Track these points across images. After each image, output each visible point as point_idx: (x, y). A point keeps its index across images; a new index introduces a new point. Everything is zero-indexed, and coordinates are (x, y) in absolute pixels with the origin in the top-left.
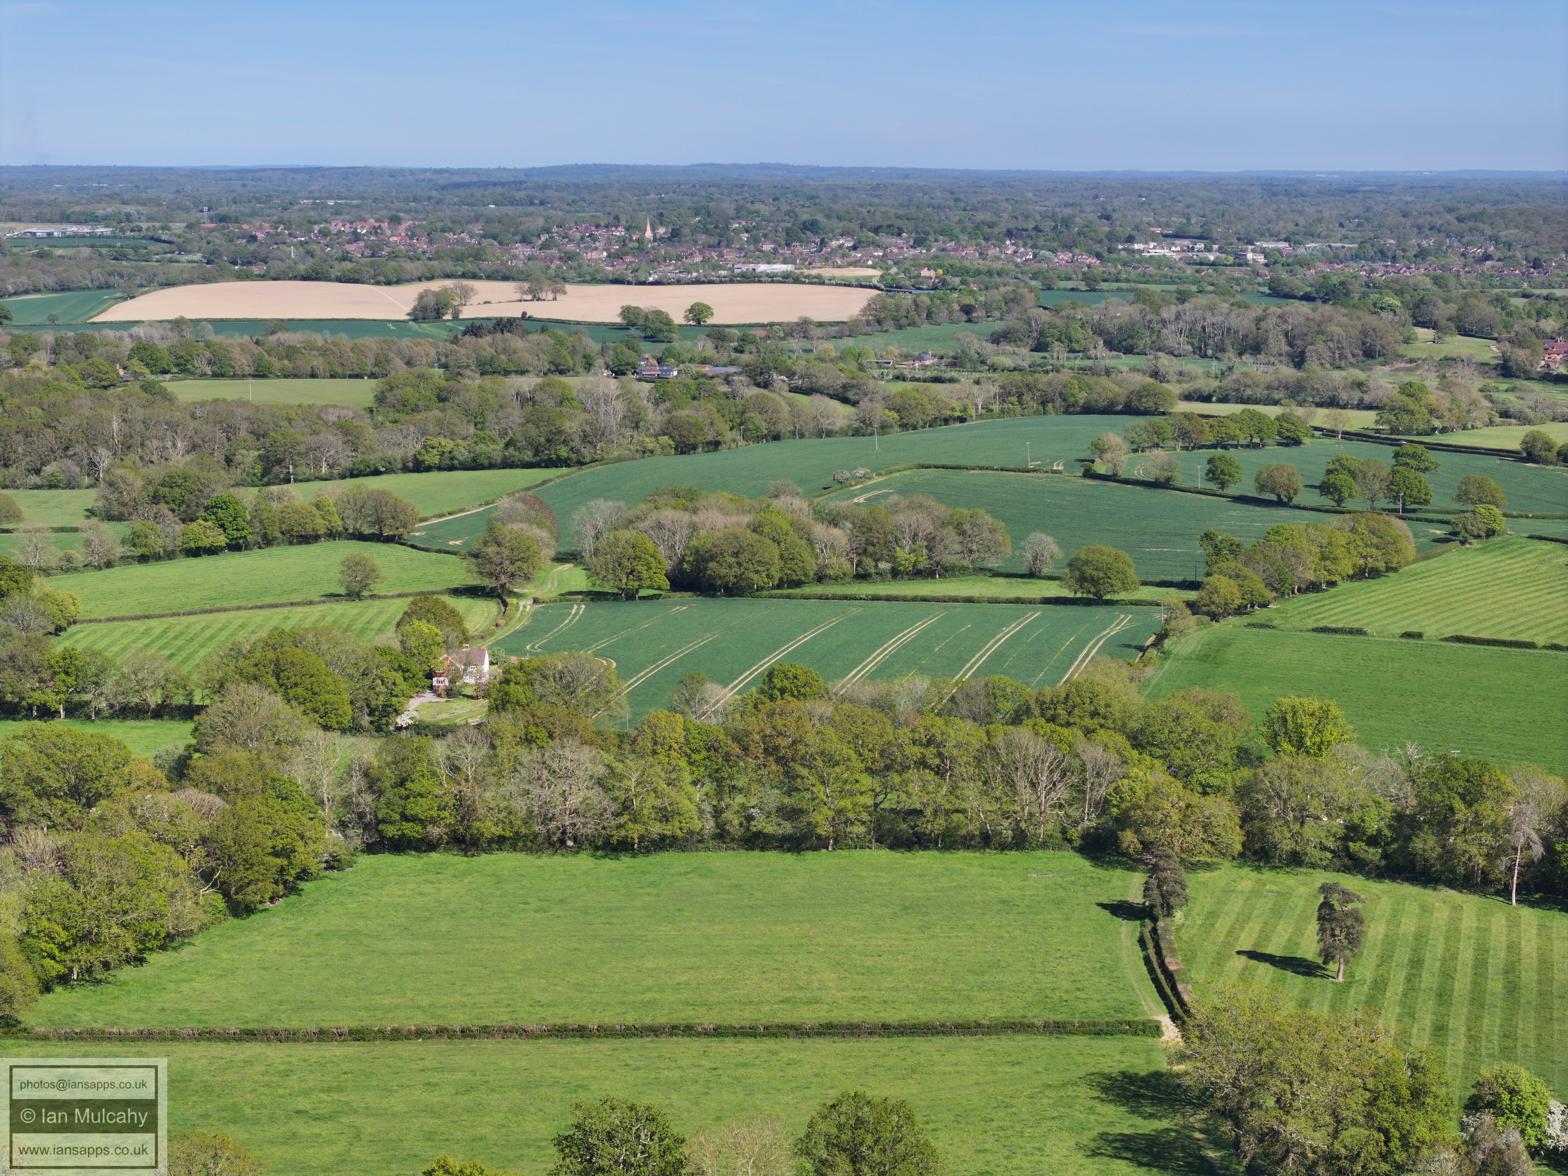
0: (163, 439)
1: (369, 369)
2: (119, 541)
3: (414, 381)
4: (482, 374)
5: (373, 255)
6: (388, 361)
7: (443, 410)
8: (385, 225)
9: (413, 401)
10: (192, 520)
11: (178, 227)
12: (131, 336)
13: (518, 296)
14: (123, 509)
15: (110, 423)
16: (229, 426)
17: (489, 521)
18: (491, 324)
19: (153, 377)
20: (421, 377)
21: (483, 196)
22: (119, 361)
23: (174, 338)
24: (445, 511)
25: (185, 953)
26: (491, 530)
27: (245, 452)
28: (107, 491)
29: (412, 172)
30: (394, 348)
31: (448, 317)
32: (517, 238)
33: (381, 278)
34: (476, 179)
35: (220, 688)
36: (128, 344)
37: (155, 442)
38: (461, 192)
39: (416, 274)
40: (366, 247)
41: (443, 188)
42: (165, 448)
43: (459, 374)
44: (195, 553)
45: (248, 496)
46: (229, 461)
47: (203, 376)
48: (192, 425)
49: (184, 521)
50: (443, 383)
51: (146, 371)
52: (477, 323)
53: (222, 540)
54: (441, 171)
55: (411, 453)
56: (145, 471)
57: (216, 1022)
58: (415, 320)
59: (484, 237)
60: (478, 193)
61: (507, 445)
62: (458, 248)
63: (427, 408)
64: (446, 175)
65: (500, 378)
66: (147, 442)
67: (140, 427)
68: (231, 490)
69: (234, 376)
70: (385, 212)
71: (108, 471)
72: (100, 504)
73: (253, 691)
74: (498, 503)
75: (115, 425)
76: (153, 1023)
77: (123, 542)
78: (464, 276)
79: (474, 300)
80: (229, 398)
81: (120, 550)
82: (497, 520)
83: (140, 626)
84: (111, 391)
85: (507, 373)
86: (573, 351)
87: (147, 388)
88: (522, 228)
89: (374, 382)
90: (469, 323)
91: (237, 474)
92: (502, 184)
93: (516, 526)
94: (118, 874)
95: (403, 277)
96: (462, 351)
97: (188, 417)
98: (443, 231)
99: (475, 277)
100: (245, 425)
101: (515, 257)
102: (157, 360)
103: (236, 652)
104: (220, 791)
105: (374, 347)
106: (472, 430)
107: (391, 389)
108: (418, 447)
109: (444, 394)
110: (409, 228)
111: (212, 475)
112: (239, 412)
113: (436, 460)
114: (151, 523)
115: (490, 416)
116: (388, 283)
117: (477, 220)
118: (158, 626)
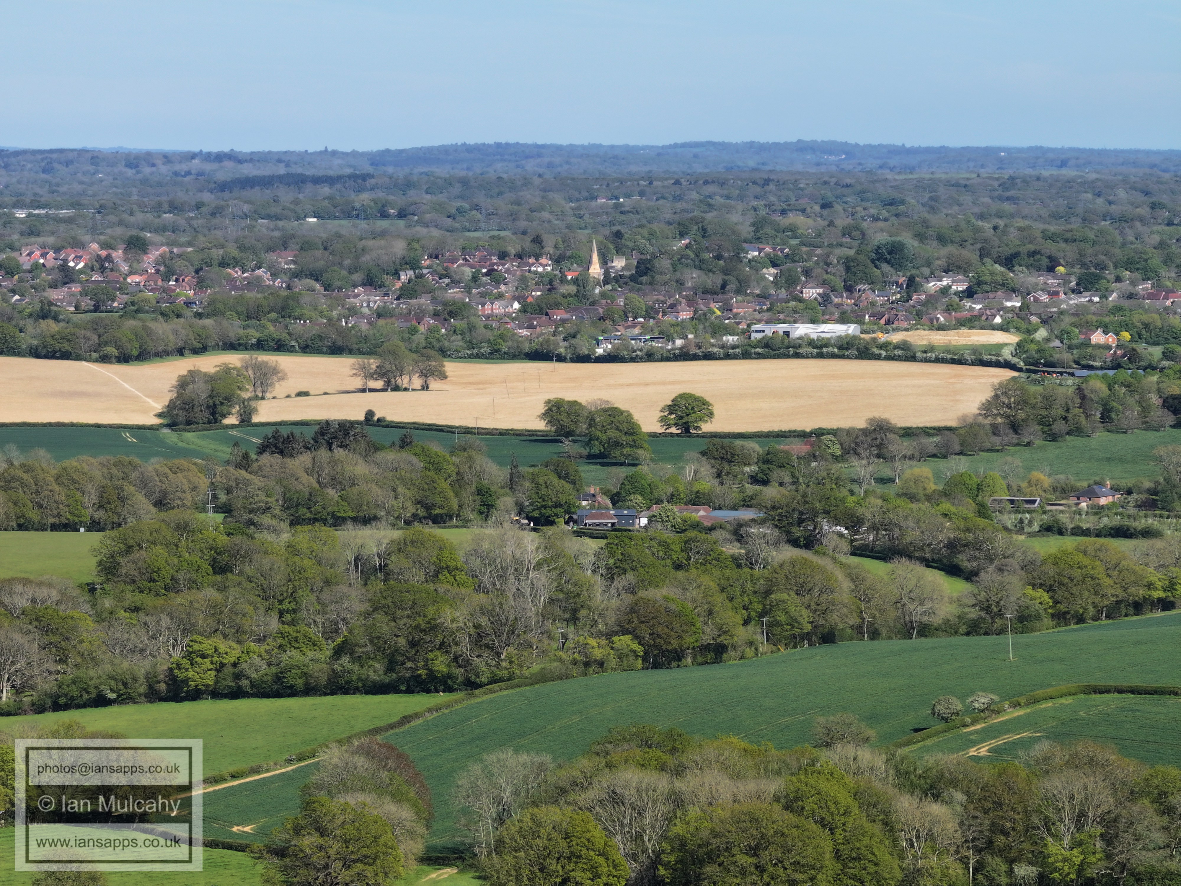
1: (89, 513)
3: (168, 534)
4: (294, 523)
5: (96, 309)
6: (122, 500)
7: (223, 589)
8: (118, 255)
9: (166, 572)
13: (358, 383)
17: (305, 790)
18: (309, 433)
20: (182, 528)
21: (296, 202)
24: (225, 772)
26: (308, 806)
29: (167, 158)
30: (134, 475)
31: (231, 420)
32: (357, 277)
33: (111, 350)
34: (282, 170)
38: (256, 194)
39: (173, 342)
40: (84, 293)
41: (224, 187)
43: (251, 523)
50: (223, 539)
52: (284, 432)
54: (220, 157)
55: (163, 667)
58: (172, 425)
59: (297, 275)
60: (286, 195)
61: (338, 652)
62: (251, 295)
63: (194, 585)
64: (229, 164)
65: (324, 531)
70: (119, 231)
74: (322, 757)
78: (260, 346)
79: (280, 389)
82: (320, 787)
85: (338, 521)
86: (459, 483)
88: (366, 259)
89: (96, 537)
90: (269, 431)
92: (330, 180)
93: (352, 799)
95: (151, 347)
96: (257, 481)
98: (223, 264)
99: (280, 347)
101: (353, 312)
105: (97, 474)
106: (274, 624)
107: (129, 550)
108: (177, 655)
109: (224, 559)
110: (161, 261)
113: (210, 679)
115: (307, 599)
116: (124, 359)
117: (285, 246)
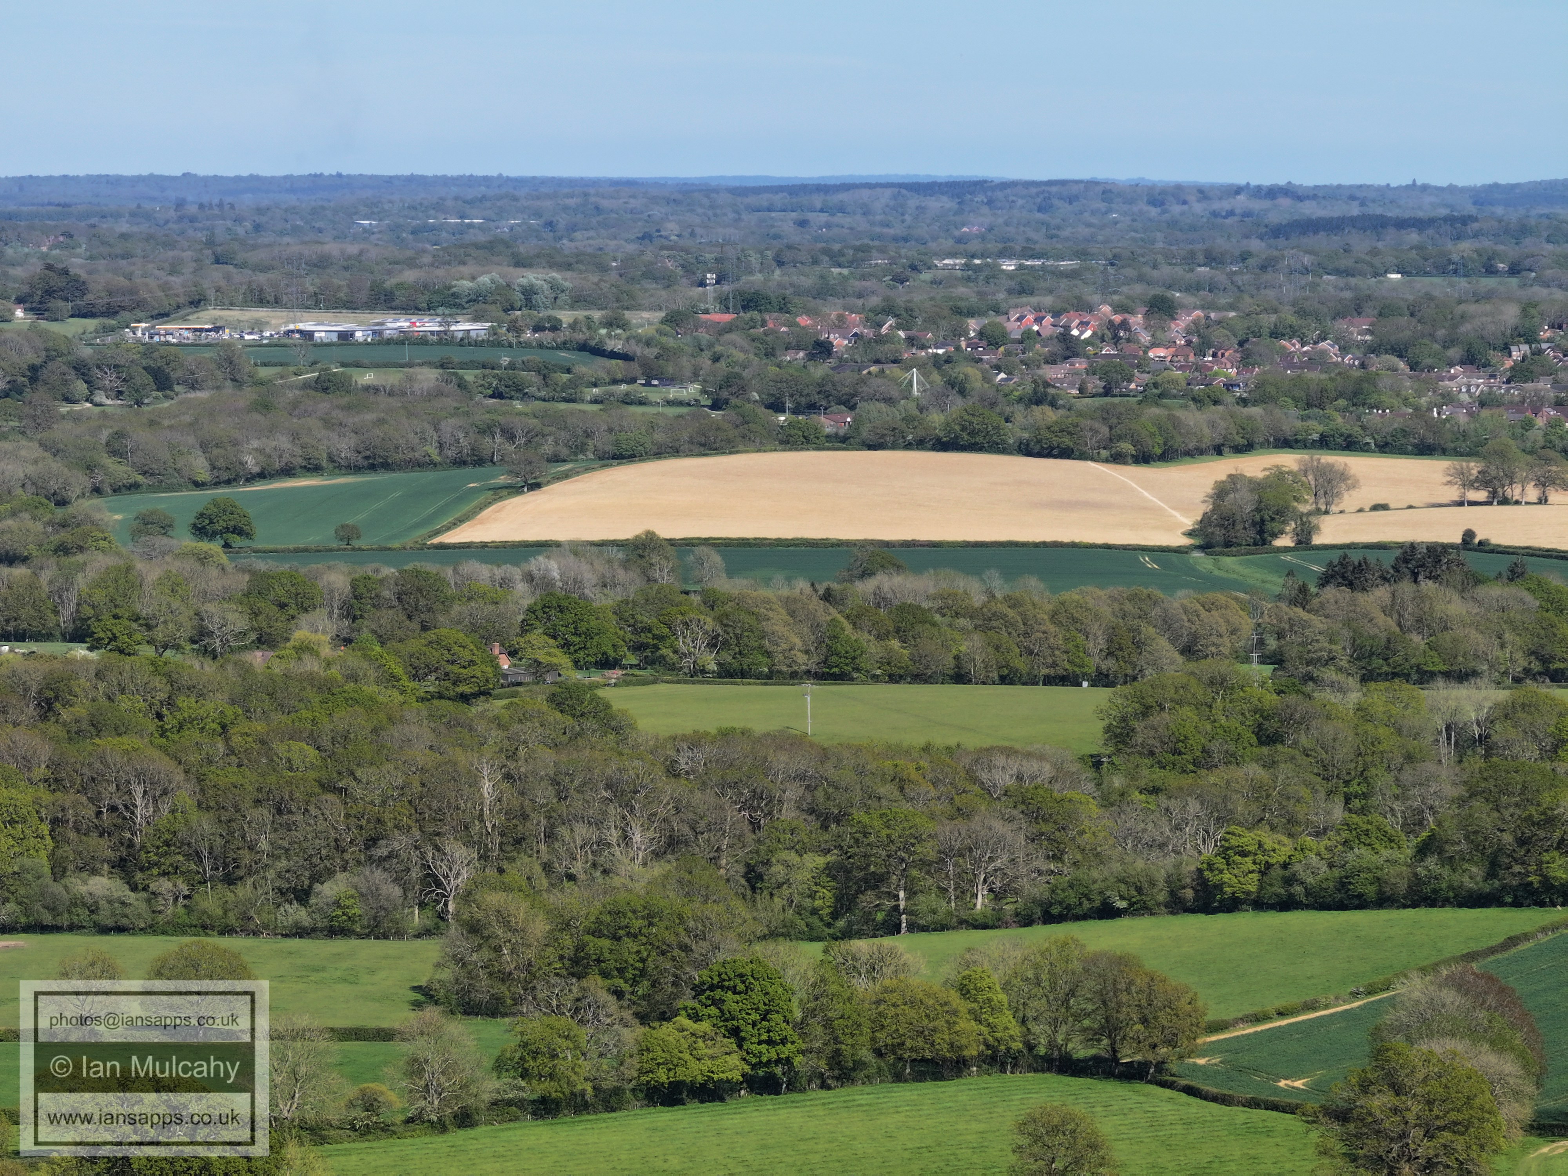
0: (598, 824)
1: (1094, 662)
2: (488, 1063)
3: (1200, 692)
4: (1366, 678)
5: (1107, 392)
6: (1139, 645)
7: (1270, 764)
8: (1137, 320)
9: (1196, 742)
10: (664, 1017)
11: (645, 321)
12: (529, 578)
13: (1454, 493)
14: (502, 989)
15: (475, 782)
16: (757, 795)
17: (1376, 1033)
18: (1388, 559)
19: (578, 676)
20: (1218, 683)
21: (1374, 252)
22: (500, 636)
23: (629, 584)
24: (1270, 1008)
26: (1379, 1054)
27: (792, 857)
28: (464, 945)
29: (1203, 193)
30: (1155, 612)
31: (1284, 541)
32: (1454, 353)
33: (1126, 447)
34: (1355, 210)
36: (523, 596)
37: (582, 831)
38: (1322, 242)
39: (1208, 436)
40: (1091, 371)
41: (1277, 232)
42: (603, 844)
43: (1309, 678)
44: (668, 1095)
45: (799, 962)
46: (754, 878)
47: (698, 674)
48: (669, 789)
49: (643, 1018)
50: (1271, 699)
51: (563, 660)
52: (1355, 557)
53: (732, 1066)
54: (1272, 193)
55: (1190, 868)
56: (555, 899)
58: (1206, 547)
59: (1374, 349)
60: (1361, 244)
61: (1423, 851)
62: (1314, 376)
63: (1232, 759)
64: (1284, 202)
65: (1406, 690)
66: (563, 831)
67: (544, 794)
68: (758, 947)
69: (771, 677)
70: (1138, 289)
71: (467, 897)
72: (446, 975)
74: (1400, 989)
75: (487, 787)
77: (499, 1066)
78: (1324, 443)
79: (1350, 500)
80: (759, 727)
81: (491, 1086)
82: (1396, 1029)
84: (480, 706)
85: (1425, 677)
87: (565, 700)
88: (1466, 328)
89: (1103, 694)
90: (1335, 557)
91: (773, 909)
92: (1419, 224)
93: (1439, 1047)
95: (1178, 442)
96: (1317, 622)
97: (659, 772)
98: (1276, 334)
99: (1350, 445)
100: (794, 792)
101: (1448, 398)
102: (589, 635)
105: (1106, 610)
106: (1338, 813)
107: (1146, 712)
108: (1209, 851)
109: (1272, 726)
110: (1195, 329)
111: (712, 911)
112: (781, 761)
113: (1252, 884)
114: (565, 1021)
115: (1383, 780)
116: (1143, 458)
117: (1358, 310)
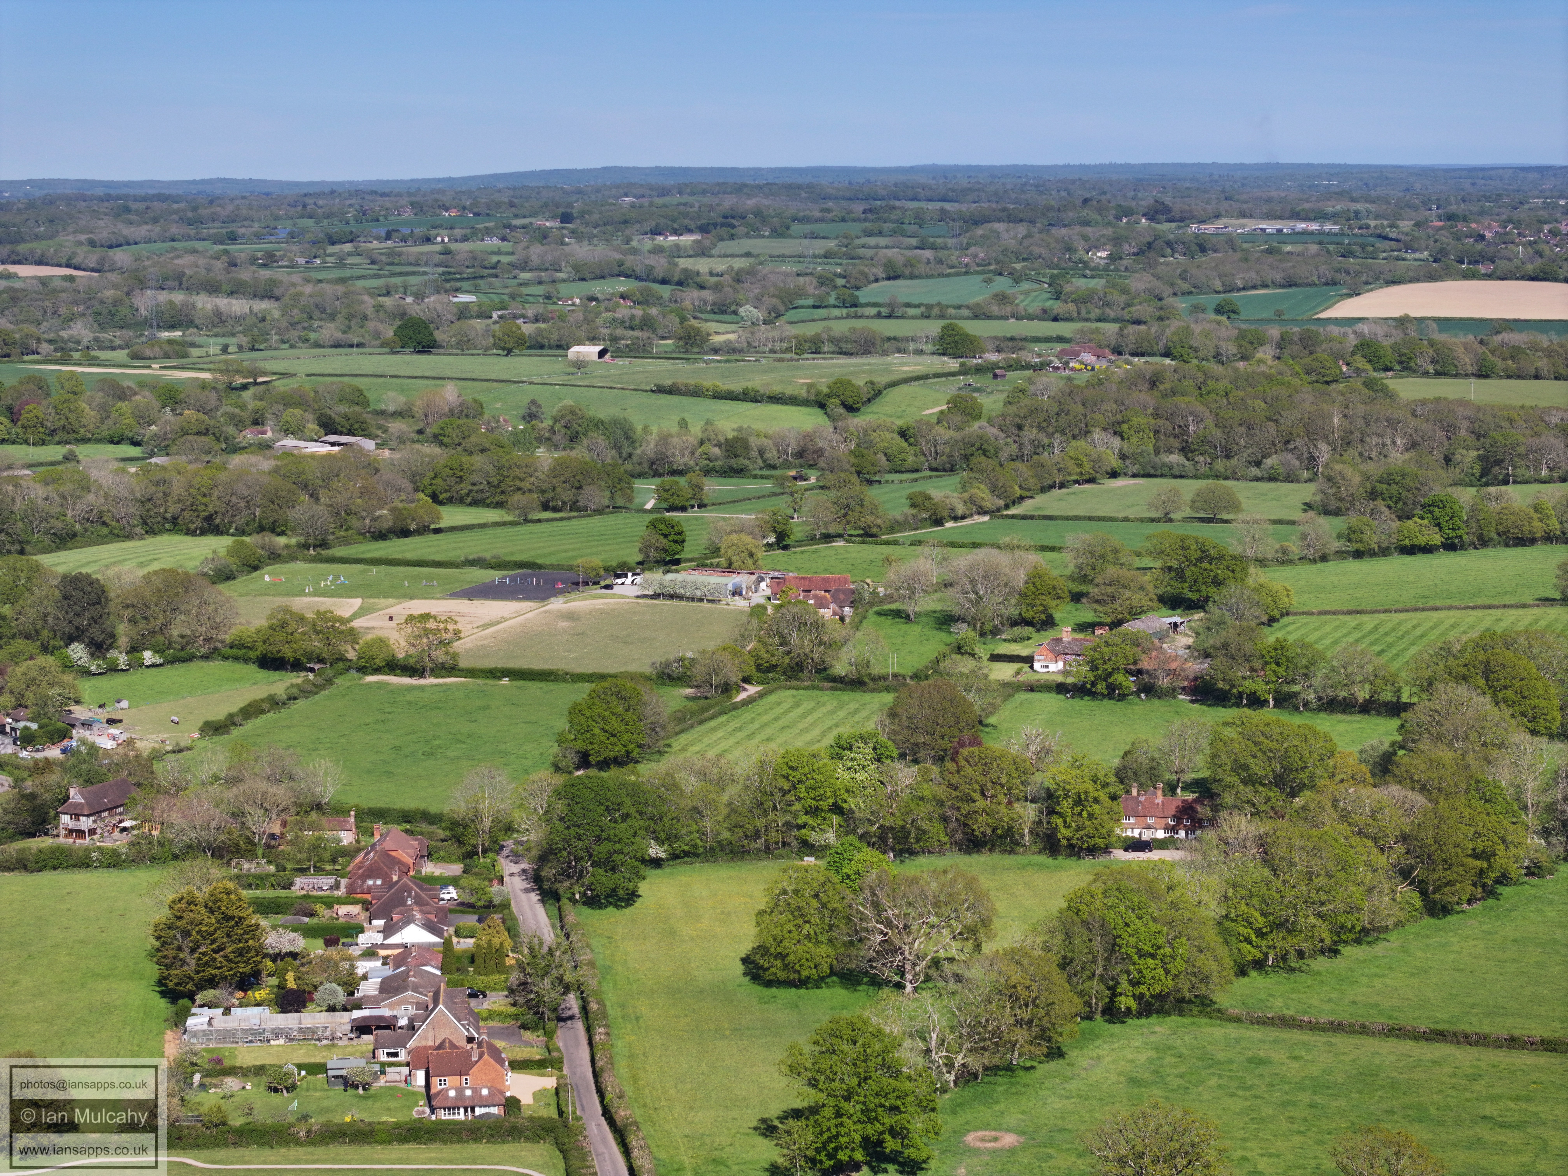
0: (1382, 436)
2: (1334, 535)
10: (1408, 518)
11: (1406, 225)
12: (1355, 333)
14: (1340, 504)
15: (1331, 417)
16: (1449, 425)
19: (1375, 374)
22: (1342, 357)
23: (1397, 335)
25: (1380, 948)
27: (1464, 452)
28: (1325, 486)
35: (1429, 686)
36: (1352, 340)
37: (1375, 439)
42: (1384, 445)
44: (1410, 550)
45: (1466, 496)
46: (1448, 460)
47: (1426, 374)
48: (1412, 422)
49: (1400, 518)
51: (1369, 367)
53: (1437, 539)
56: (1363, 467)
57: (1407, 1019)
66: (1367, 439)
67: (1360, 423)
68: (1449, 489)
69: (1457, 376)
71: (1327, 466)
72: (1317, 498)
73: (1462, 691)
75: (1336, 420)
76: (1344, 1015)
77: (1339, 537)
80: (1451, 397)
81: (1336, 545)
83: (1352, 621)
84: (1334, 386)
87: (1369, 384)
91: (1455, 473)
94: (1317, 865)
97: (1408, 415)
100: (1465, 424)
102: (1380, 357)
103: (1446, 651)
104: (1423, 789)
111: (1430, 473)
112: (1460, 411)
114: (1367, 519)
118: (1369, 621)
